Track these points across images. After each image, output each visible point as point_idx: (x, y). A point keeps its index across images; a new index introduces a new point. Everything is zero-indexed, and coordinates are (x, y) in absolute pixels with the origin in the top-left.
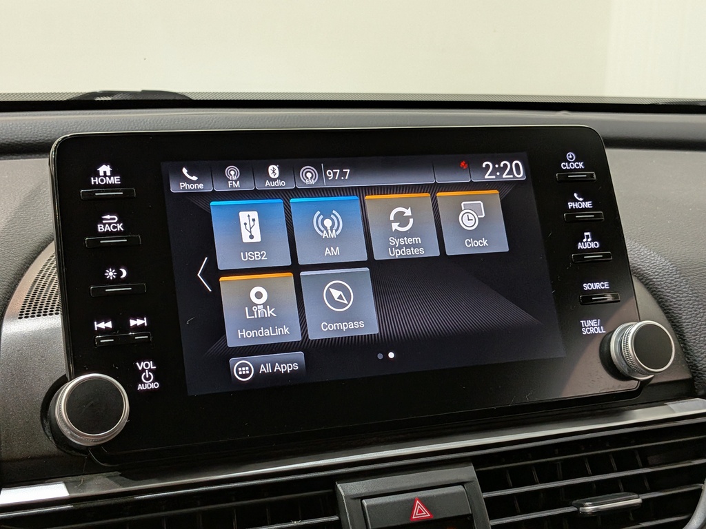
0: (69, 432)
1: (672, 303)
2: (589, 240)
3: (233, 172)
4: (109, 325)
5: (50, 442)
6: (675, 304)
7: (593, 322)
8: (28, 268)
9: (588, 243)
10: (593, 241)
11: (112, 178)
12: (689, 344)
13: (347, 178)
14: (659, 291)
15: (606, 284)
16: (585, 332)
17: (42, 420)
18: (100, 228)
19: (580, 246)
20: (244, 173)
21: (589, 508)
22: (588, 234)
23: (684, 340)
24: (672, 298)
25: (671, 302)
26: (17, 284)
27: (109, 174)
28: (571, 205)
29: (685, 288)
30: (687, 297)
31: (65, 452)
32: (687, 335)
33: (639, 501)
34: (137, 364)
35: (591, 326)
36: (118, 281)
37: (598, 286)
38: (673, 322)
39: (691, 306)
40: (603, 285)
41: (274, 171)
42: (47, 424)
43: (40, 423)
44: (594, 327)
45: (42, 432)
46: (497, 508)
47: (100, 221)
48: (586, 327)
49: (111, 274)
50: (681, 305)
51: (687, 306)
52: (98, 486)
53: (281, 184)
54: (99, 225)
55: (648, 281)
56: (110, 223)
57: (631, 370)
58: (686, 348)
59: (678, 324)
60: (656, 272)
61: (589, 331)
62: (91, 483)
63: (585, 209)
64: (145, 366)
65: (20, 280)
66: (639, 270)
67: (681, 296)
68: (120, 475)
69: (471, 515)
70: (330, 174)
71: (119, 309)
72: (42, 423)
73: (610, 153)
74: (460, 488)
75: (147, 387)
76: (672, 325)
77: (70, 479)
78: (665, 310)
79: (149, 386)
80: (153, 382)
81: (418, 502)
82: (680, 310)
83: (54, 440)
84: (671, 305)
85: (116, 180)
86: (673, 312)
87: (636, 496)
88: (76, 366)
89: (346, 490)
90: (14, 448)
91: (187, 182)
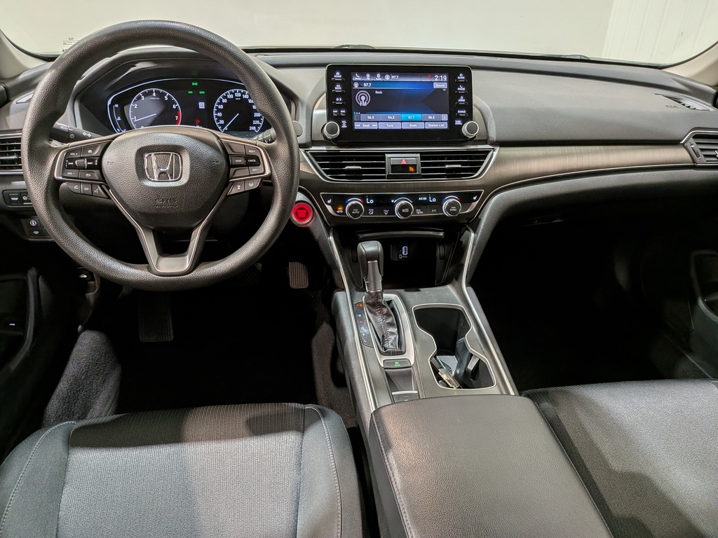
0: (327, 135)
3: (368, 75)
4: (336, 111)
5: (322, 137)
9: (462, 100)
11: (339, 76)
12: (488, 132)
15: (465, 111)
16: (456, 124)
19: (459, 100)
20: (371, 76)
21: (447, 167)
22: (462, 97)
26: (317, 102)
28: (458, 89)
31: (326, 140)
34: (342, 121)
35: (458, 122)
36: (339, 101)
37: (462, 112)
41: (378, 75)
43: (321, 133)
46: (423, 164)
49: (337, 99)
52: (333, 148)
53: (380, 79)
54: (336, 87)
56: (338, 88)
62: (331, 147)
63: (462, 91)
64: (344, 122)
68: (337, 146)
69: (417, 165)
70: (393, 77)
71: (339, 107)
73: (473, 72)
74: (415, 159)
80: (345, 126)
81: (404, 160)
83: (324, 137)
88: (329, 120)
89: (387, 155)
90: (315, 138)
91: (357, 78)
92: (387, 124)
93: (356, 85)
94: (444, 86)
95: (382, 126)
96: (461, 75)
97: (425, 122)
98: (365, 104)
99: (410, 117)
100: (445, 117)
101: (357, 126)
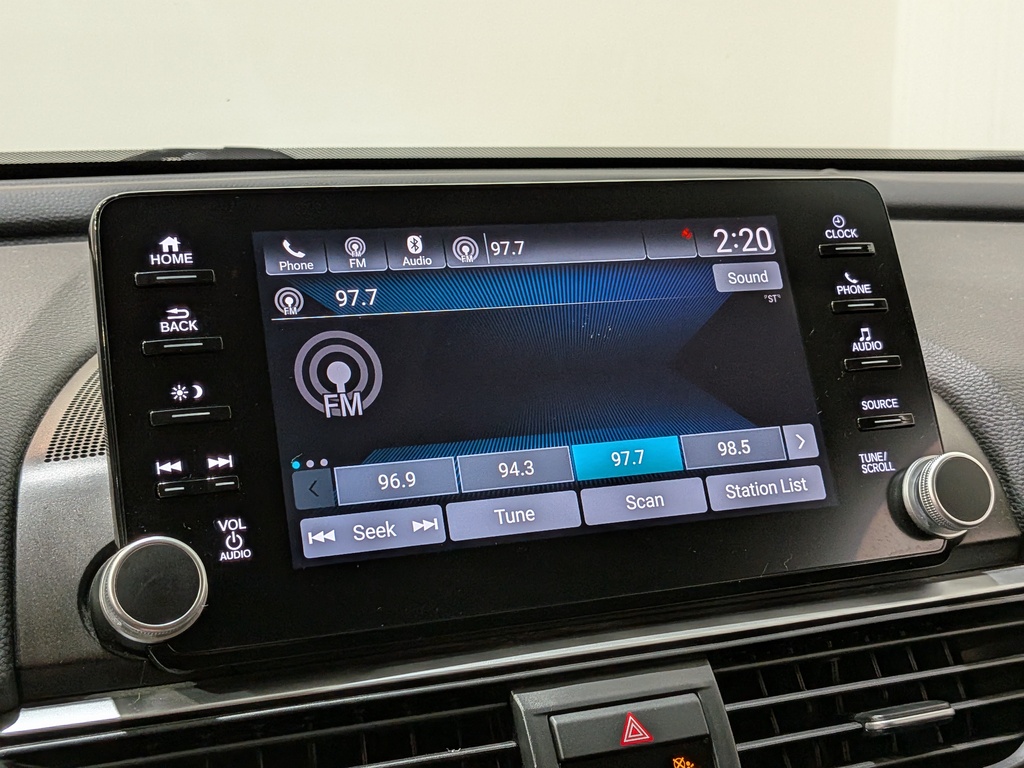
0: (120, 624)
1: (988, 429)
2: (868, 338)
3: (355, 246)
4: (178, 466)
5: (92, 640)
6: (994, 430)
7: (877, 456)
8: (58, 391)
9: (866, 342)
10: (873, 340)
11: (181, 255)
12: (1015, 486)
13: (520, 253)
14: (970, 413)
15: (894, 401)
16: (866, 470)
17: (79, 608)
18: (164, 327)
19: (856, 347)
20: (372, 246)
21: (879, 723)
22: (867, 330)
23: (1008, 481)
24: (989, 421)
25: (988, 427)
26: (43, 414)
27: (176, 249)
28: (840, 289)
29: (1007, 407)
30: (1010, 419)
31: (113, 653)
32: (1012, 474)
33: (950, 711)
34: (219, 522)
35: (874, 462)
36: (190, 402)
37: (882, 404)
38: (992, 456)
39: (1016, 432)
40: (890, 403)
41: (414, 243)
42: (88, 614)
43: (76, 611)
44: (878, 463)
45: (80, 624)
47: (164, 316)
48: (867, 464)
49: (180, 393)
50: (1001, 431)
51: (1010, 432)
52: (163, 702)
53: (426, 262)
54: (162, 323)
55: (953, 399)
56: (178, 320)
57: (933, 523)
58: (1010, 492)
59: (998, 459)
60: (965, 385)
61: (871, 468)
62: (152, 698)
63: (861, 296)
64: (231, 526)
65: (47, 408)
66: (941, 383)
67: (1001, 418)
68: (195, 687)
69: (708, 736)
70: (494, 246)
71: (191, 442)
72: (81, 613)
74: (691, 698)
75: (233, 556)
76: (990, 460)
77: (122, 693)
78: (979, 439)
79: (237, 555)
80: (243, 548)
81: (631, 718)
82: (1000, 439)
83: (98, 637)
84: (987, 432)
85: (186, 258)
86: (990, 442)
87: (946, 704)
88: (129, 526)
89: (526, 702)
90: (39, 649)
91: (290, 260)
92: (498, 506)
93: (289, 303)
94: (768, 278)
95: (472, 523)
96: (838, 219)
97: (703, 474)
98: (354, 406)
99: (620, 454)
100: (802, 439)
101: (320, 538)
